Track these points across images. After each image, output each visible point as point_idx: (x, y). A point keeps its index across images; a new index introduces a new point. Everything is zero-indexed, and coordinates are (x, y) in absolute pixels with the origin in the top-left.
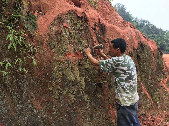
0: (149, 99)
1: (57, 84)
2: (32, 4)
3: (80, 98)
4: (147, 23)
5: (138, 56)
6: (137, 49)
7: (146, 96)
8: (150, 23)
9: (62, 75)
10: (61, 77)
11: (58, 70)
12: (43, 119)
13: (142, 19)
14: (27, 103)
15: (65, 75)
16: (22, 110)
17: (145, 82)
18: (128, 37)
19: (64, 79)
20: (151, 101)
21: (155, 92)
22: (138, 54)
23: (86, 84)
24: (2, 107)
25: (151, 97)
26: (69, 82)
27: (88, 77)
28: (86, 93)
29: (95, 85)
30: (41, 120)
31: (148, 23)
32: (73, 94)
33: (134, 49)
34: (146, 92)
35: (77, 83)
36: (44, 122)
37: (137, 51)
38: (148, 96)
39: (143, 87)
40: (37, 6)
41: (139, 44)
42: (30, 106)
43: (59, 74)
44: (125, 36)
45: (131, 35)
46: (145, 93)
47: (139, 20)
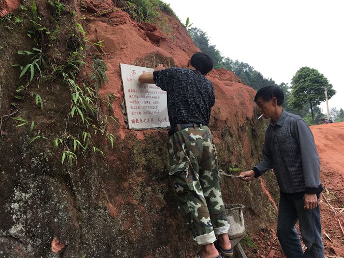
1: (138, 175)
4: (248, 68)
5: (253, 130)
6: (252, 119)
7: (267, 199)
9: (146, 161)
10: (144, 165)
11: (140, 153)
12: (121, 233)
13: (238, 61)
14: (97, 207)
15: (150, 161)
16: (89, 218)
18: (238, 99)
19: (149, 167)
20: (274, 207)
22: (254, 128)
24: (60, 213)
25: (275, 201)
26: (156, 172)
30: (118, 235)
32: (162, 193)
33: (248, 119)
34: (267, 192)
36: (122, 239)
37: (252, 122)
38: (270, 199)
39: (262, 184)
41: (254, 111)
42: (102, 211)
43: (141, 159)
44: (233, 98)
45: (242, 96)
46: (265, 194)
47: (232, 62)
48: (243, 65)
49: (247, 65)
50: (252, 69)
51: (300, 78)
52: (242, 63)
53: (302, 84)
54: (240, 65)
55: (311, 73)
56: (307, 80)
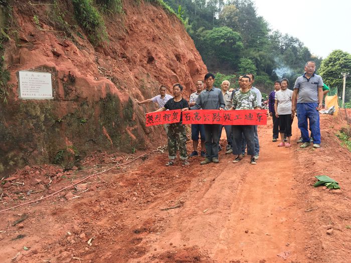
0: (109, 140)
1: (21, 115)
2: (14, 57)
3: (38, 127)
4: (298, 43)
6: (105, 99)
7: (107, 138)
8: (303, 44)
9: (26, 110)
13: (287, 35)
15: (28, 110)
17: (109, 127)
19: (27, 113)
20: (110, 142)
21: (116, 136)
23: (45, 119)
25: (112, 140)
26: (31, 115)
27: (48, 115)
28: (44, 125)
29: (54, 121)
30: (8, 133)
31: (299, 45)
32: (32, 123)
34: (107, 135)
35: (37, 117)
38: (109, 138)
39: (104, 130)
40: (18, 58)
47: (281, 36)
48: (292, 40)
49: (297, 40)
50: (302, 45)
51: (330, 62)
52: (292, 38)
53: (330, 67)
54: (290, 40)
55: (343, 56)
56: (337, 64)
